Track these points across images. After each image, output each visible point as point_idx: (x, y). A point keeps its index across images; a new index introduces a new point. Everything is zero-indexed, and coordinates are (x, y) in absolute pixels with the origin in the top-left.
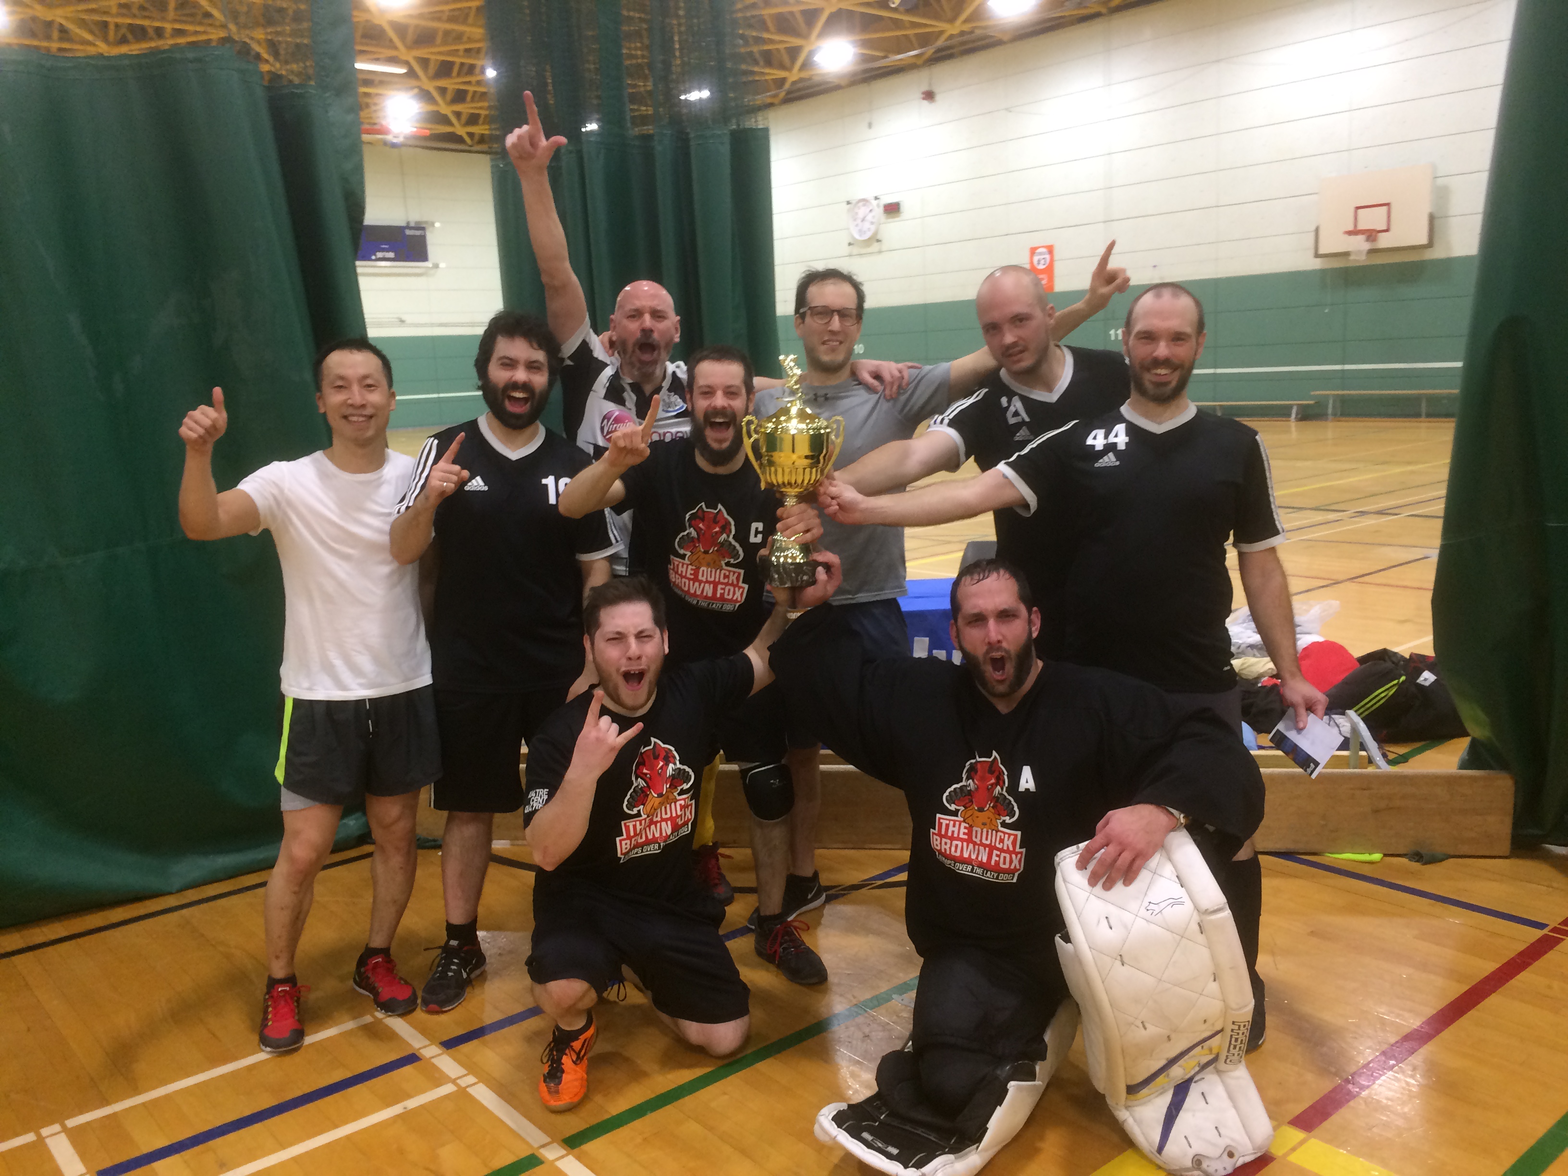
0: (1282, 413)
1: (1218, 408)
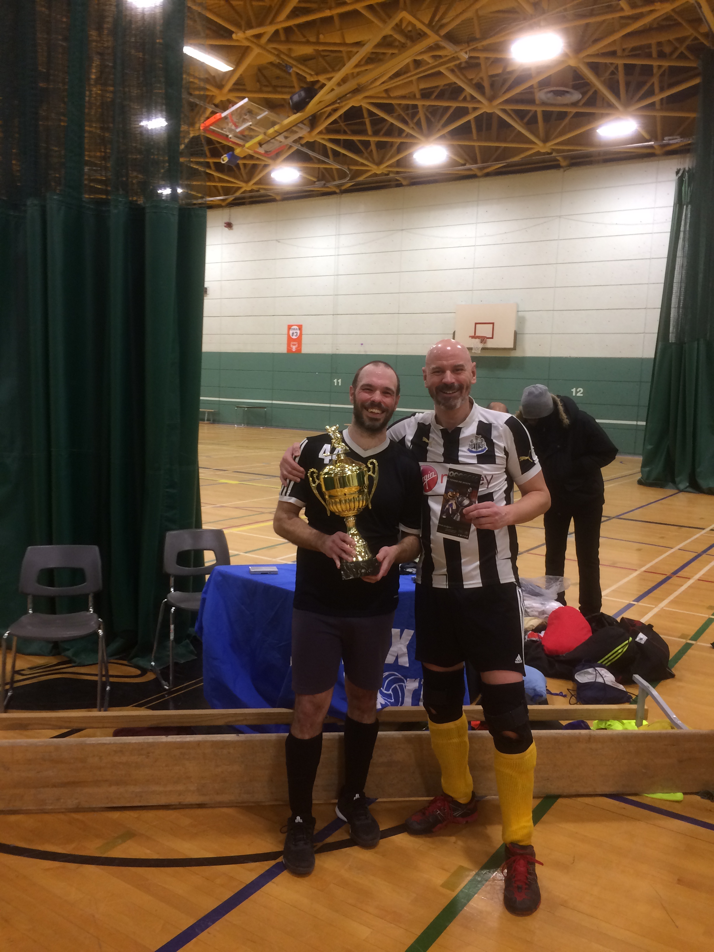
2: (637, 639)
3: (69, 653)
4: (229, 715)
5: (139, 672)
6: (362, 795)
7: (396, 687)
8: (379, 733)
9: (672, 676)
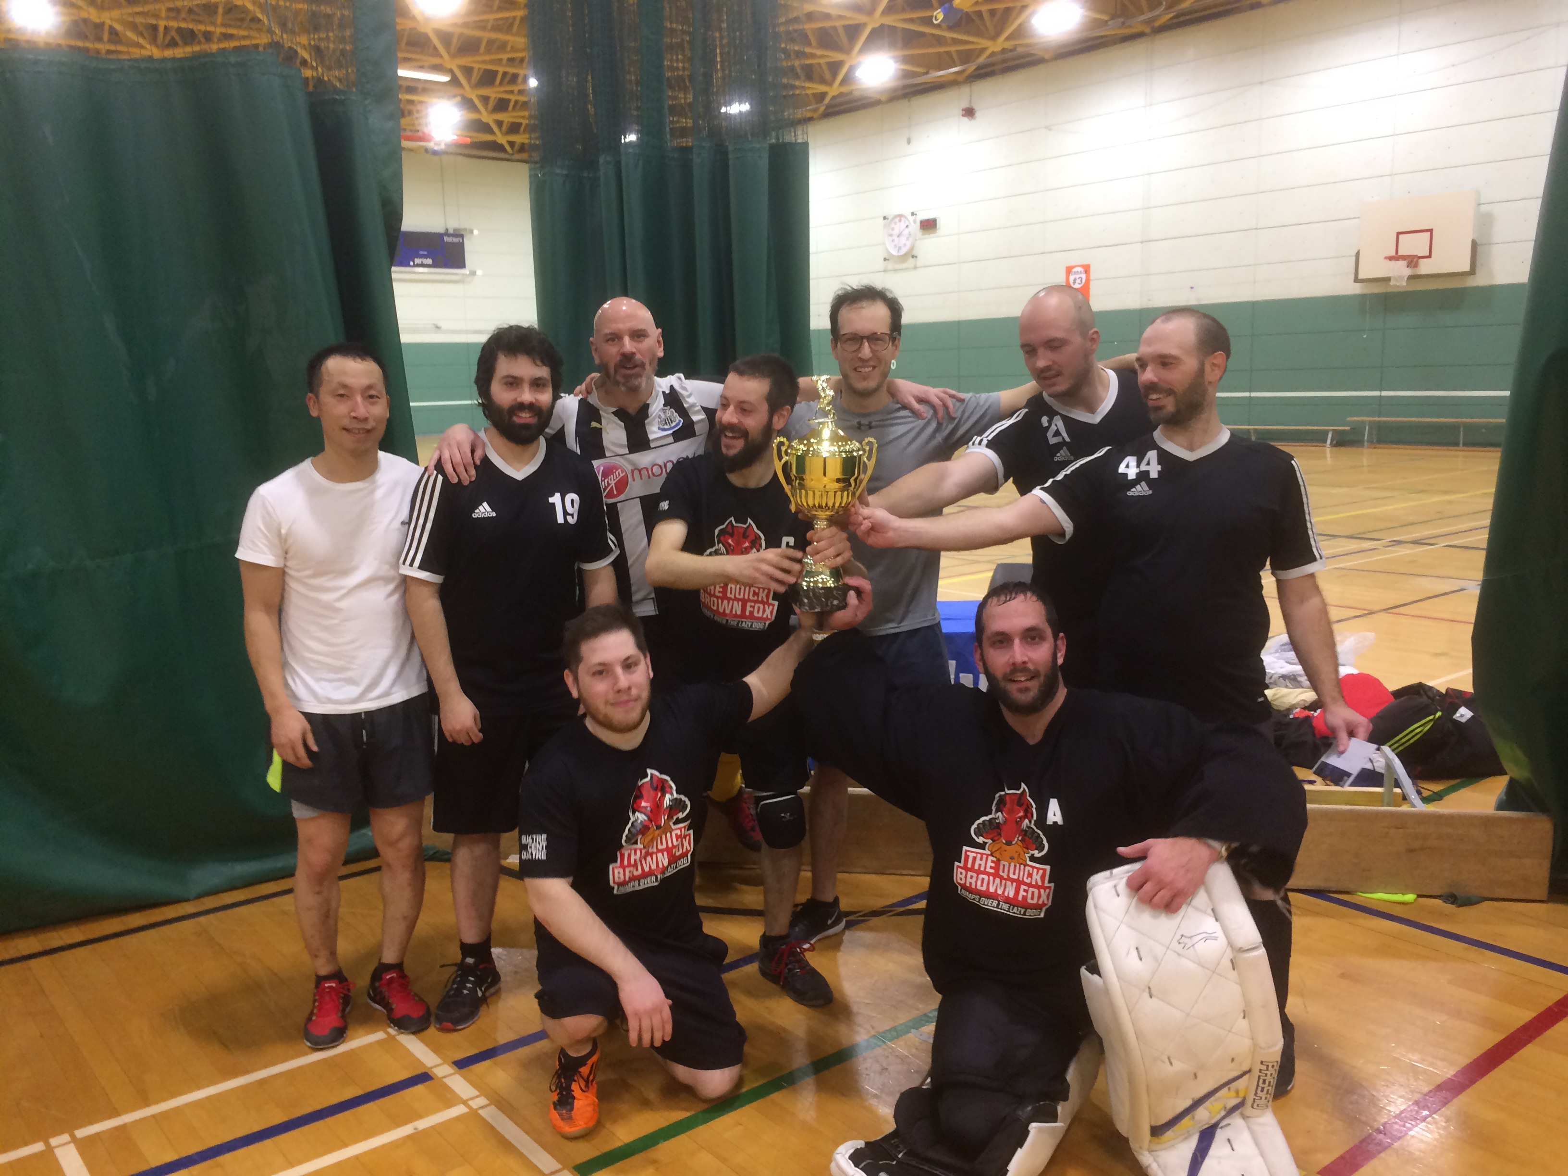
0: (1318, 438)
1: (1252, 431)
2: (1456, 716)
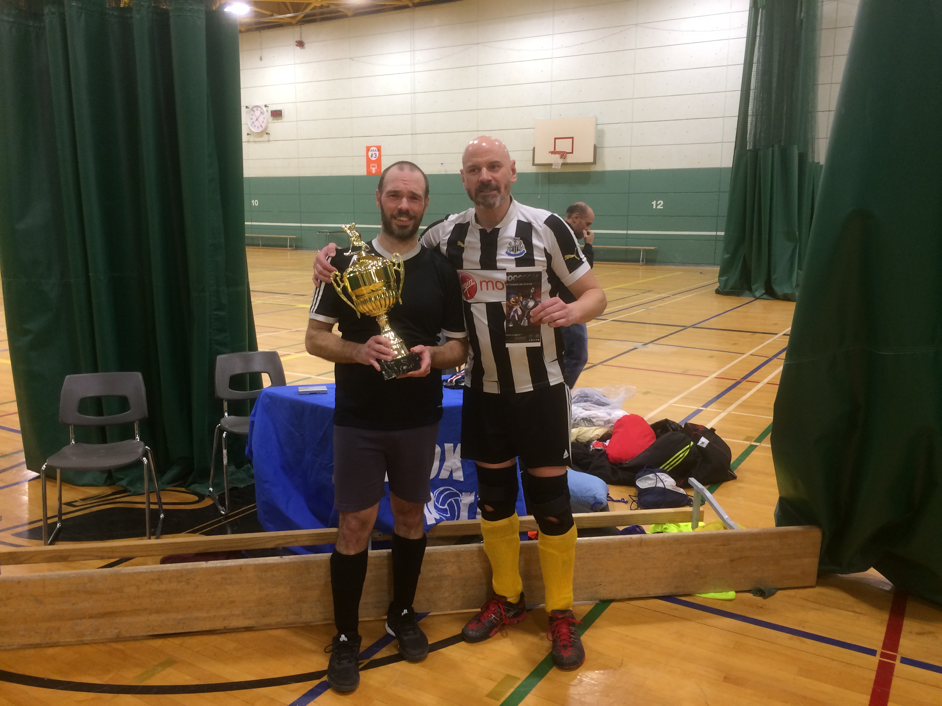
2: (699, 443)
3: (124, 483)
4: (279, 538)
5: (197, 498)
6: (411, 610)
7: (451, 501)
8: (427, 548)
9: (734, 478)
